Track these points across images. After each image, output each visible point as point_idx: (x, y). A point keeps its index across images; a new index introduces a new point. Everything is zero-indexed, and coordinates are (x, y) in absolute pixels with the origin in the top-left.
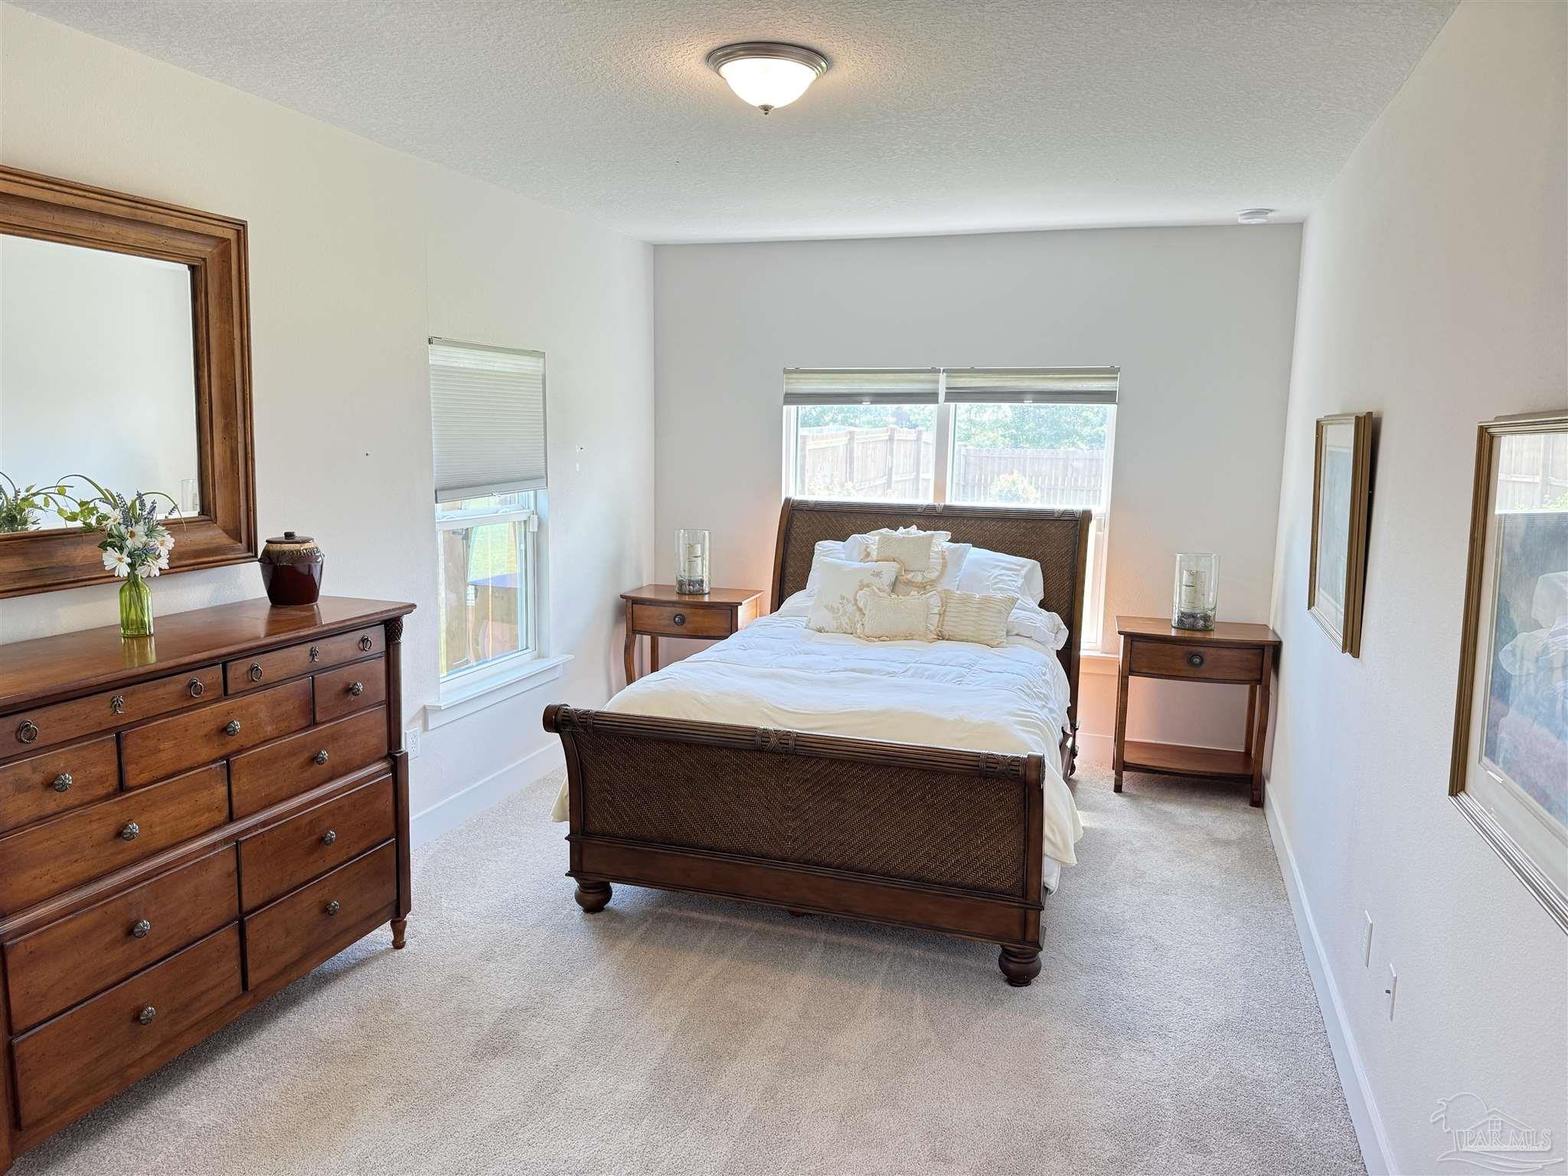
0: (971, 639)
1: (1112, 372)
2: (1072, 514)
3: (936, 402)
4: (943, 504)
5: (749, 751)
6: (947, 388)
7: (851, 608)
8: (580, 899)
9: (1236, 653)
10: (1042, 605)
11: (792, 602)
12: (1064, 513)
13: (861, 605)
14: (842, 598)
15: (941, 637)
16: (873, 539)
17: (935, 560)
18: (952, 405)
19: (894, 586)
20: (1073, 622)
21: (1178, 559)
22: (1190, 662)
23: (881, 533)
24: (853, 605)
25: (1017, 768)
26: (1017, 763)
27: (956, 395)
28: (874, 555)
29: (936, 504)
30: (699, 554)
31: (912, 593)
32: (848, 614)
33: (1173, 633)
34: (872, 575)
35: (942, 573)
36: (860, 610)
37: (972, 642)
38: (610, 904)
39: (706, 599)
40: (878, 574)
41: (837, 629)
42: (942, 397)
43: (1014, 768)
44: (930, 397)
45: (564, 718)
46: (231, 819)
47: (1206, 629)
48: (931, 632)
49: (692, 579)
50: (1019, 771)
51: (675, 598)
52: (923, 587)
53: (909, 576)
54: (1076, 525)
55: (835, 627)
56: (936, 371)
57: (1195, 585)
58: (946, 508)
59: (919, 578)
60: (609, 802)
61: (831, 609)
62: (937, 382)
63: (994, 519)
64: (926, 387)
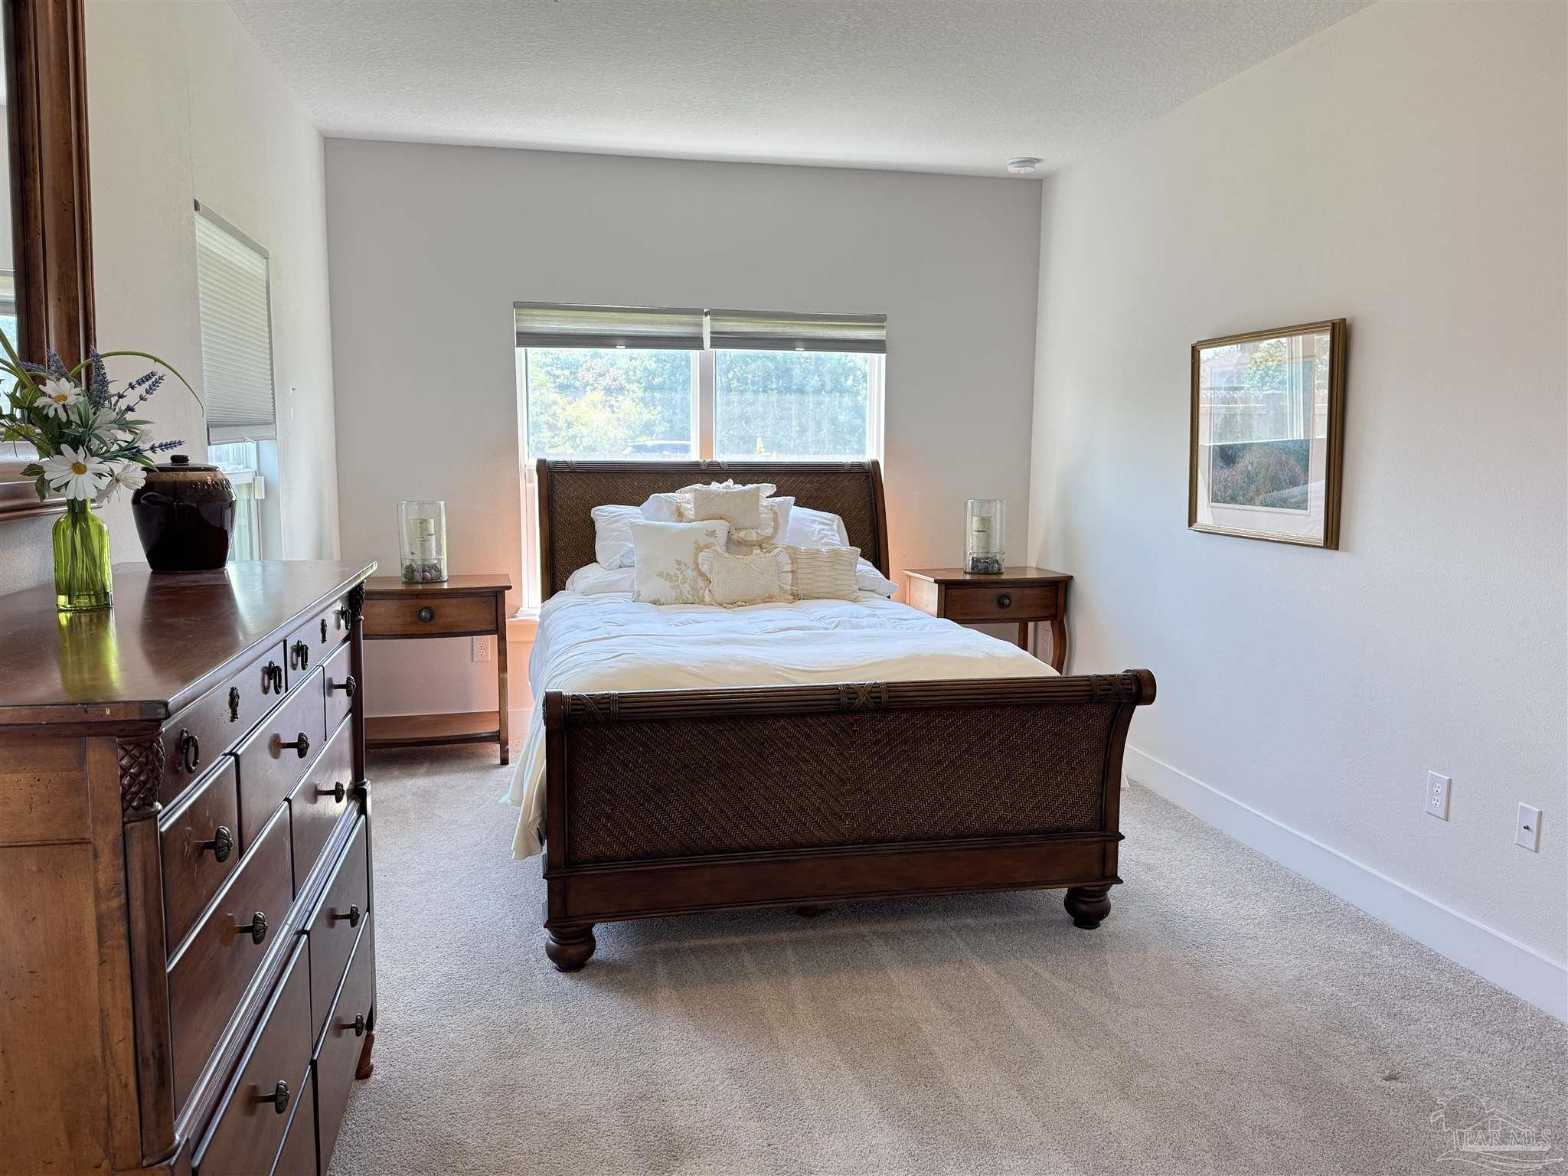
0: (826, 595)
1: (878, 320)
2: (861, 465)
3: (701, 347)
5: (828, 714)
6: (712, 333)
7: (691, 574)
8: (553, 955)
12: (853, 466)
13: (704, 568)
14: (678, 563)
15: (796, 597)
16: (685, 496)
17: (766, 516)
18: (713, 350)
21: (969, 504)
22: (1001, 605)
23: (696, 490)
24: (693, 570)
25: (1130, 687)
26: (1128, 682)
27: (721, 340)
28: (690, 513)
30: (433, 532)
31: (755, 551)
32: (689, 581)
34: (706, 534)
35: (776, 529)
36: (702, 574)
37: (828, 598)
40: (712, 534)
41: (675, 600)
42: (707, 342)
44: (695, 342)
47: (999, 573)
48: (785, 592)
49: (427, 563)
52: (761, 546)
53: (742, 534)
54: (867, 478)
55: (674, 598)
56: (699, 312)
57: (985, 530)
59: (753, 536)
61: (668, 577)
62: (700, 325)
63: (785, 474)
64: (690, 331)
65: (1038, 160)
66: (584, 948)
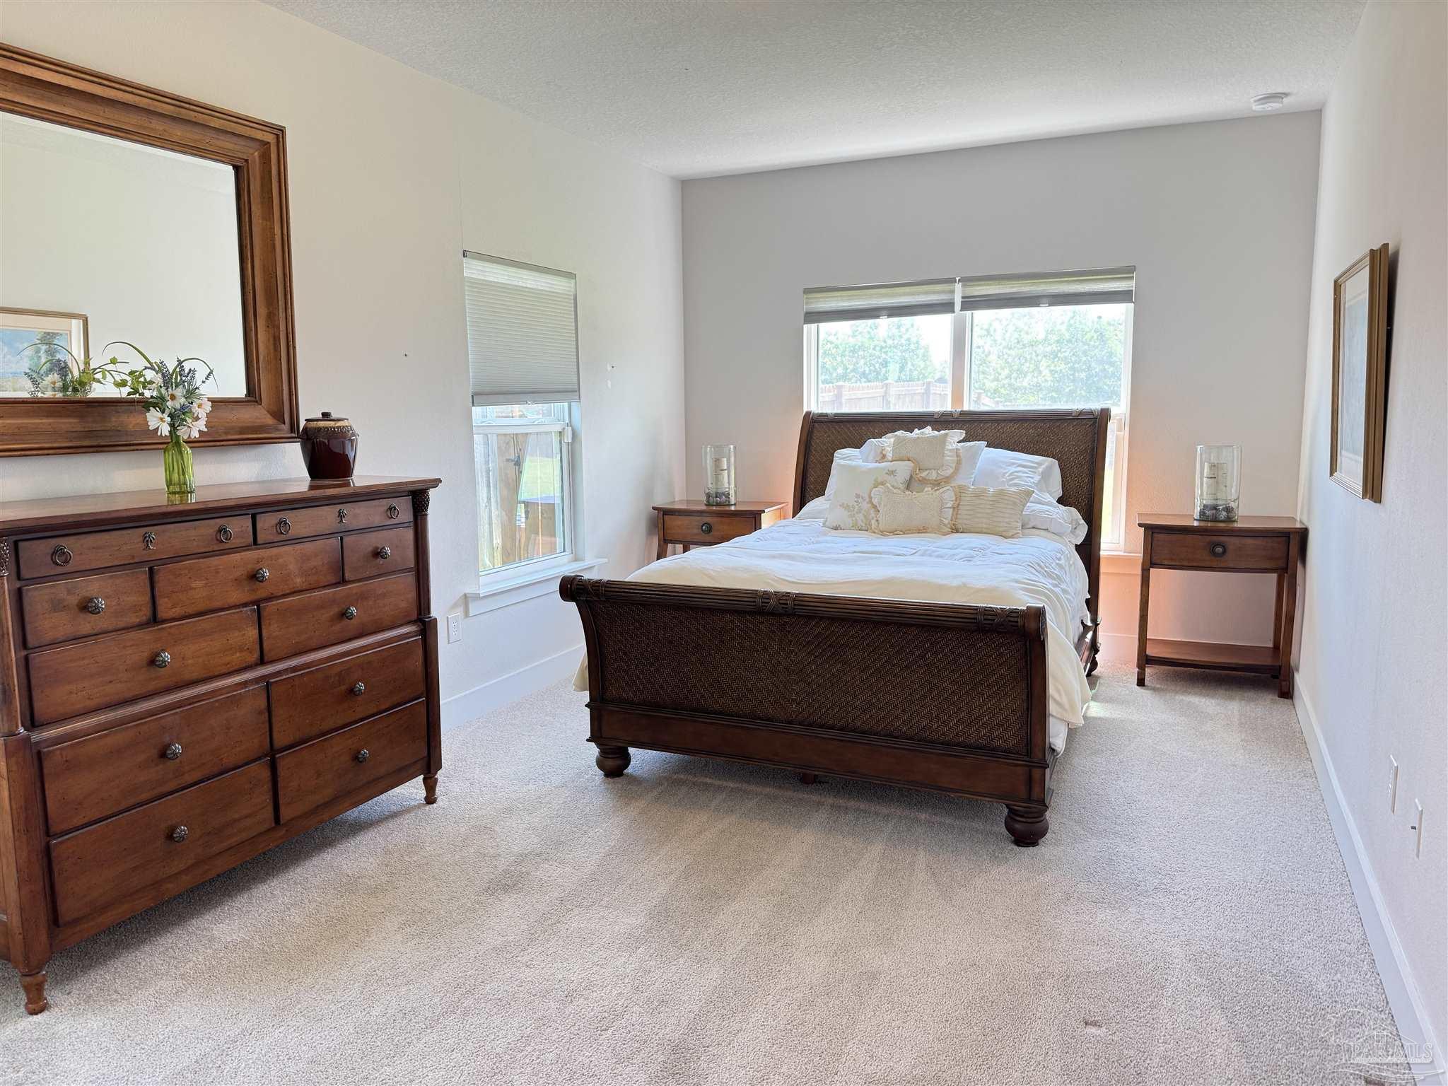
0: (984, 530)
1: (1128, 271)
2: (1091, 412)
3: (953, 312)
4: (960, 410)
5: (750, 613)
6: (963, 298)
7: (866, 506)
8: (600, 764)
9: (1259, 542)
10: (1061, 501)
11: (813, 506)
12: (1081, 412)
13: (875, 501)
14: (858, 496)
15: (955, 530)
16: (888, 441)
17: (949, 459)
18: (968, 313)
19: (909, 485)
20: (1092, 516)
21: (1199, 450)
22: (1213, 553)
23: (896, 435)
24: (868, 503)
25: (1016, 619)
26: (1015, 615)
27: (971, 303)
28: (890, 456)
29: (953, 410)
30: (725, 468)
31: (926, 489)
32: (863, 512)
33: (1196, 524)
34: (887, 473)
35: (957, 469)
36: (875, 507)
37: (985, 533)
38: (629, 770)
39: (733, 508)
40: (892, 473)
41: (853, 526)
42: (958, 307)
43: (1012, 619)
44: (947, 307)
45: (578, 587)
46: (262, 662)
47: (1229, 520)
48: (945, 525)
49: (720, 491)
50: (1017, 622)
51: (704, 508)
52: (937, 484)
53: (924, 474)
54: (1096, 424)
55: (851, 525)
56: (952, 281)
57: (1217, 473)
58: (963, 413)
59: (933, 475)
60: (625, 671)
61: (847, 507)
62: (953, 292)
63: (1011, 421)
64: (943, 297)
65: (1286, 95)
66: (619, 762)
